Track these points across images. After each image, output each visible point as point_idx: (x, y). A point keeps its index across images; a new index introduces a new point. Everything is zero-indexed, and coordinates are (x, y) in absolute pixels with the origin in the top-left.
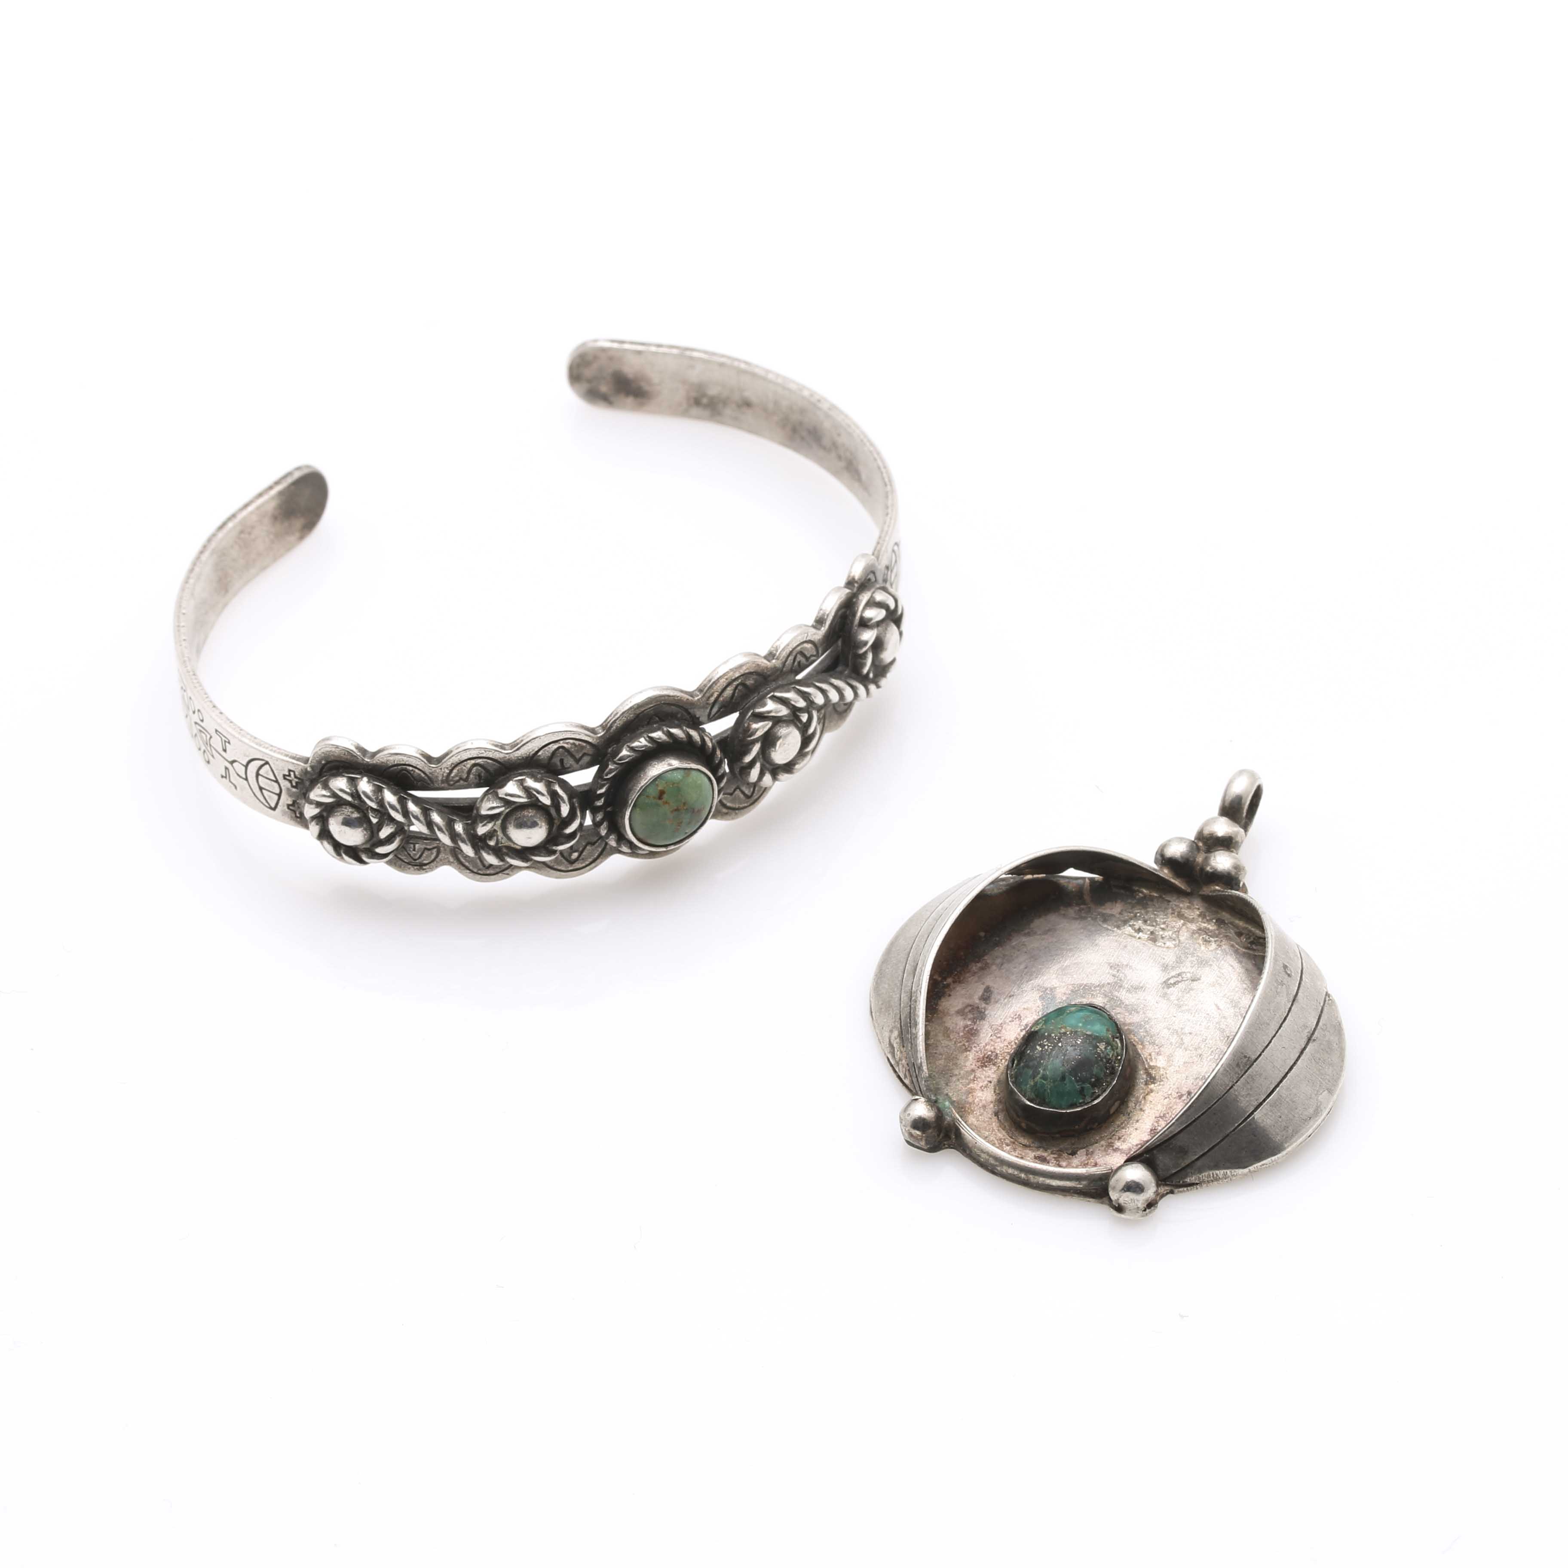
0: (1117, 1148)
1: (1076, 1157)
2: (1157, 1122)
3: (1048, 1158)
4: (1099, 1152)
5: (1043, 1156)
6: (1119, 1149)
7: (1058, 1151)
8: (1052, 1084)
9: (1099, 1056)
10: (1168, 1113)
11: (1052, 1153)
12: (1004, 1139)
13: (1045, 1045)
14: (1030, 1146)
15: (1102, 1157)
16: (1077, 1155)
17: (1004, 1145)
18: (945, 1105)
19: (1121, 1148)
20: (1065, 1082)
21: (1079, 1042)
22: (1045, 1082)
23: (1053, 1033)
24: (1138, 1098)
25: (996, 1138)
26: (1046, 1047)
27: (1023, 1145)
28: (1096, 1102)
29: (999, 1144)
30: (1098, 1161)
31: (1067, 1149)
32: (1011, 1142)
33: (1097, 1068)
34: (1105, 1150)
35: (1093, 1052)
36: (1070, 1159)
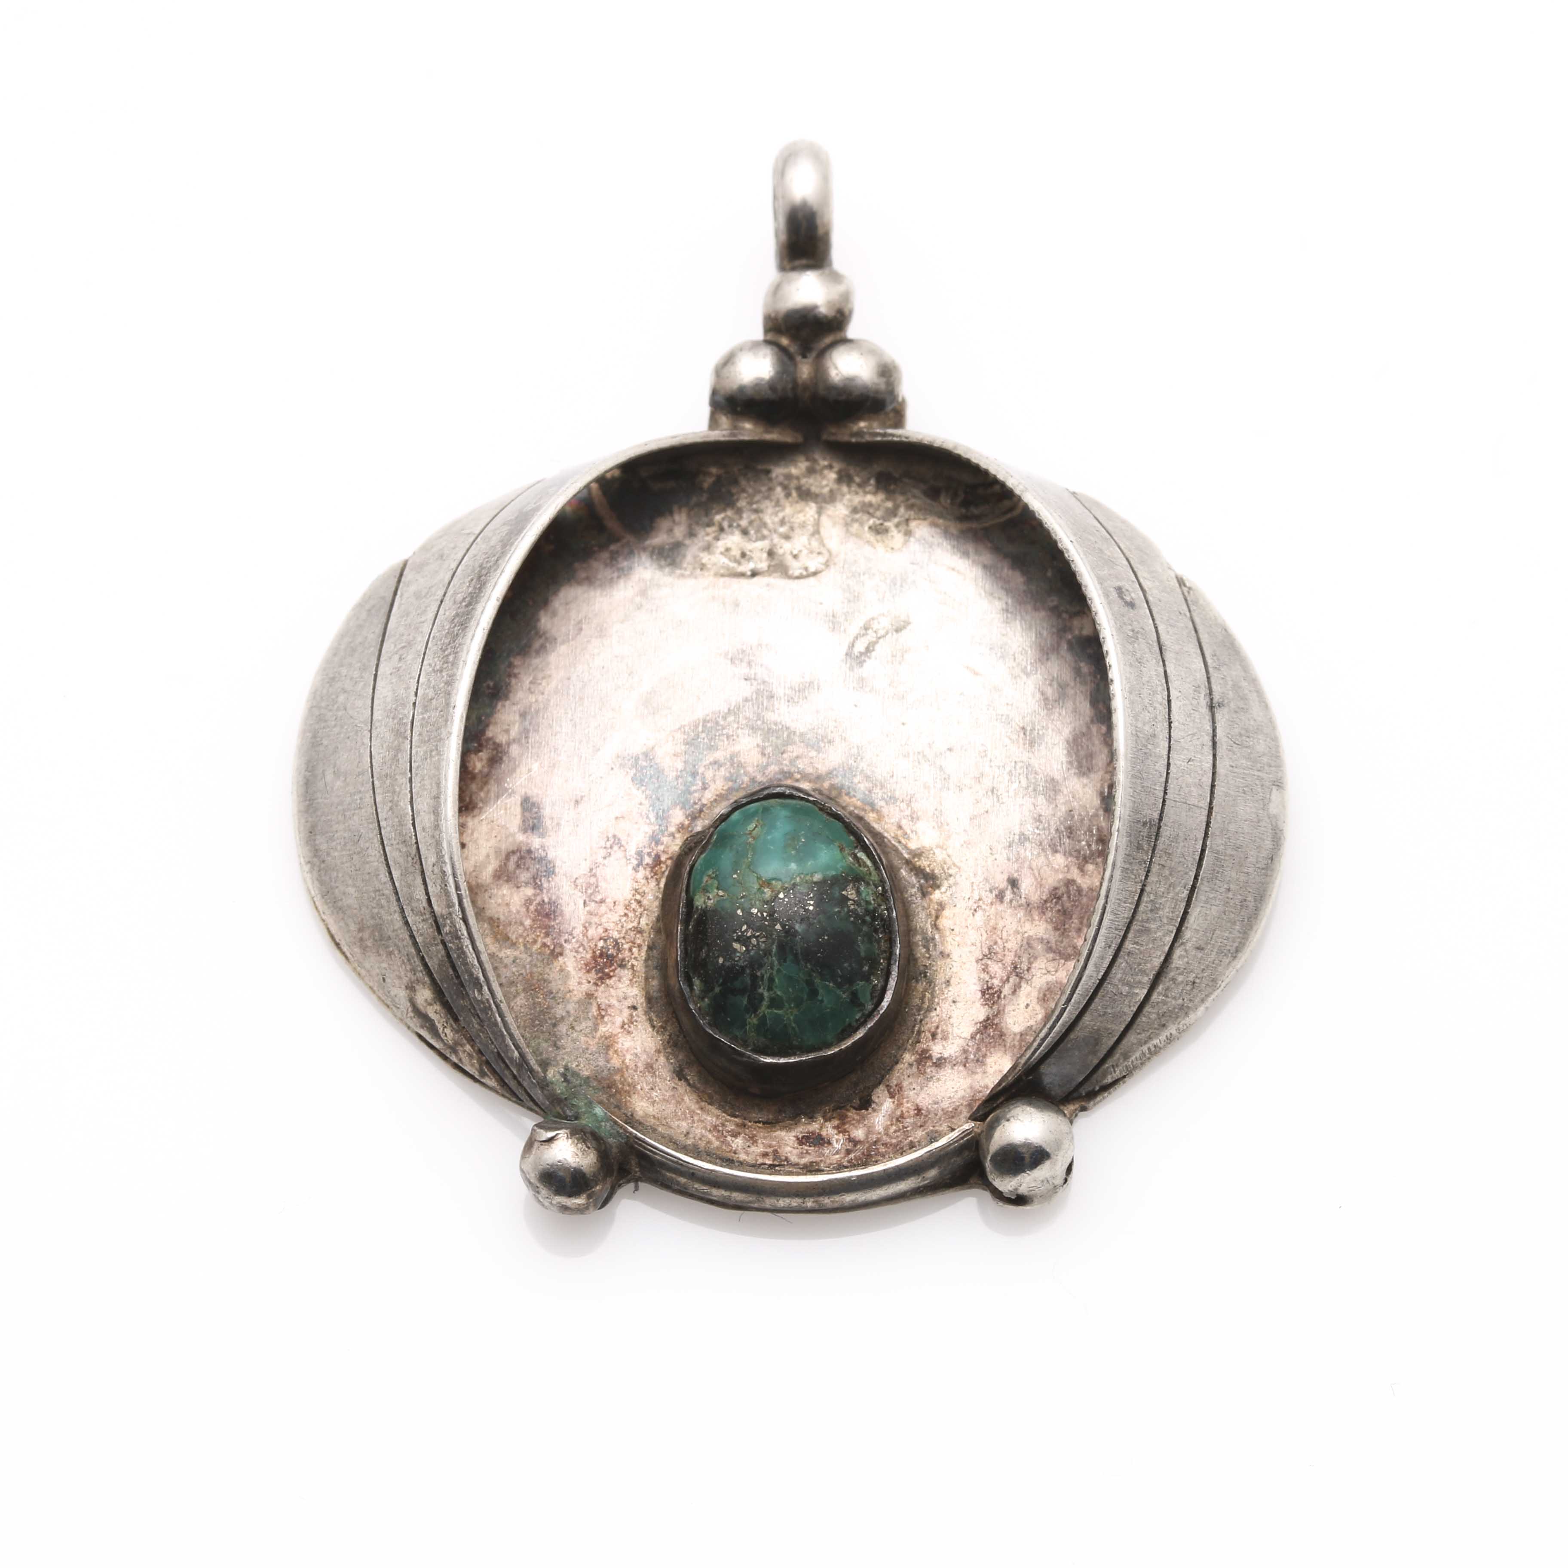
0: (939, 1059)
1: (874, 1110)
2: (985, 970)
3: (824, 1133)
4: (911, 1080)
5: (813, 1133)
6: (945, 1059)
7: (833, 1111)
8: (795, 1012)
9: (857, 916)
10: (996, 943)
11: (827, 1119)
12: (723, 1125)
13: (750, 938)
14: (777, 1122)
15: (922, 1089)
16: (873, 1106)
17: (729, 1138)
18: (595, 1115)
19: (946, 1055)
20: (820, 998)
21: (811, 908)
22: (780, 1012)
23: (752, 906)
24: (924, 933)
25: (705, 1128)
26: (754, 941)
27: (764, 1123)
28: (885, 1004)
29: (718, 1138)
30: (918, 1101)
31: (849, 1100)
32: (737, 1125)
33: (863, 942)
34: (921, 1073)
35: (843, 914)
36: (863, 1118)
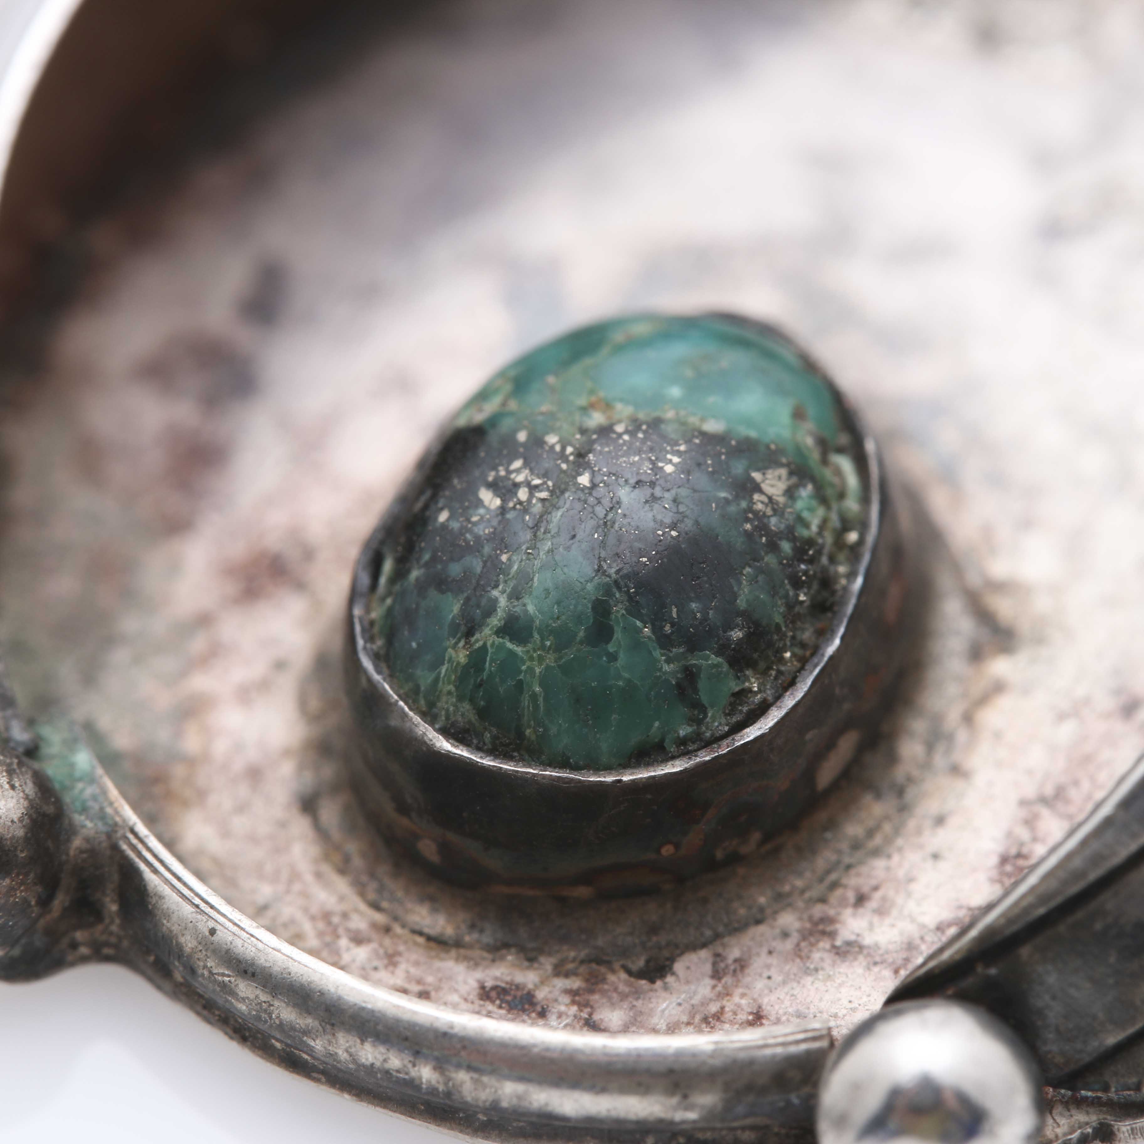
0: (849, 944)
1: (666, 988)
2: (1030, 822)
3: (541, 995)
4: (773, 960)
5: (518, 987)
6: (861, 948)
7: (582, 962)
8: (550, 659)
9: (762, 528)
10: (1076, 783)
11: (559, 971)
12: (345, 916)
13: (517, 486)
14: (458, 944)
15: (784, 983)
16: (670, 979)
17: (344, 942)
18: (72, 766)
19: (868, 940)
20: (611, 648)
21: (669, 469)
22: (519, 650)
23: (552, 430)
24: (937, 720)
25: (306, 910)
26: (523, 494)
27: (429, 938)
28: (752, 733)
29: (321, 934)
30: (765, 1001)
31: (625, 953)
32: (374, 926)
33: (753, 580)
34: (798, 953)
35: (732, 509)
36: (637, 994)
